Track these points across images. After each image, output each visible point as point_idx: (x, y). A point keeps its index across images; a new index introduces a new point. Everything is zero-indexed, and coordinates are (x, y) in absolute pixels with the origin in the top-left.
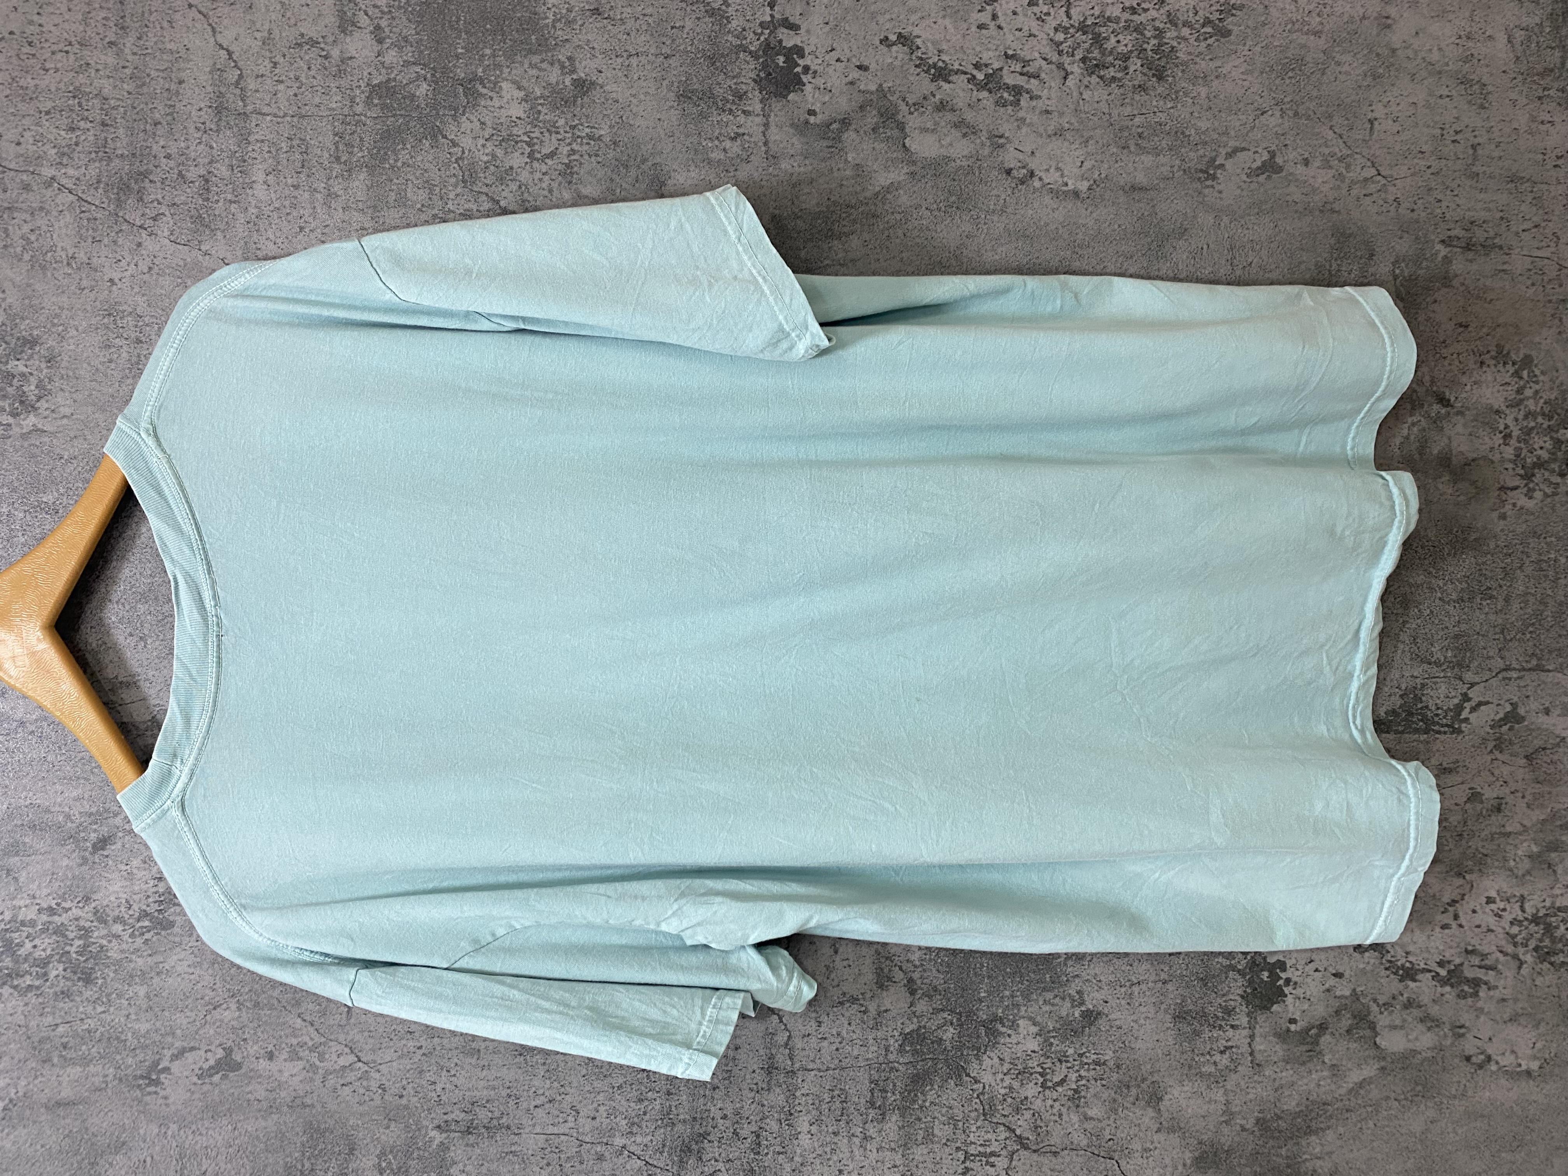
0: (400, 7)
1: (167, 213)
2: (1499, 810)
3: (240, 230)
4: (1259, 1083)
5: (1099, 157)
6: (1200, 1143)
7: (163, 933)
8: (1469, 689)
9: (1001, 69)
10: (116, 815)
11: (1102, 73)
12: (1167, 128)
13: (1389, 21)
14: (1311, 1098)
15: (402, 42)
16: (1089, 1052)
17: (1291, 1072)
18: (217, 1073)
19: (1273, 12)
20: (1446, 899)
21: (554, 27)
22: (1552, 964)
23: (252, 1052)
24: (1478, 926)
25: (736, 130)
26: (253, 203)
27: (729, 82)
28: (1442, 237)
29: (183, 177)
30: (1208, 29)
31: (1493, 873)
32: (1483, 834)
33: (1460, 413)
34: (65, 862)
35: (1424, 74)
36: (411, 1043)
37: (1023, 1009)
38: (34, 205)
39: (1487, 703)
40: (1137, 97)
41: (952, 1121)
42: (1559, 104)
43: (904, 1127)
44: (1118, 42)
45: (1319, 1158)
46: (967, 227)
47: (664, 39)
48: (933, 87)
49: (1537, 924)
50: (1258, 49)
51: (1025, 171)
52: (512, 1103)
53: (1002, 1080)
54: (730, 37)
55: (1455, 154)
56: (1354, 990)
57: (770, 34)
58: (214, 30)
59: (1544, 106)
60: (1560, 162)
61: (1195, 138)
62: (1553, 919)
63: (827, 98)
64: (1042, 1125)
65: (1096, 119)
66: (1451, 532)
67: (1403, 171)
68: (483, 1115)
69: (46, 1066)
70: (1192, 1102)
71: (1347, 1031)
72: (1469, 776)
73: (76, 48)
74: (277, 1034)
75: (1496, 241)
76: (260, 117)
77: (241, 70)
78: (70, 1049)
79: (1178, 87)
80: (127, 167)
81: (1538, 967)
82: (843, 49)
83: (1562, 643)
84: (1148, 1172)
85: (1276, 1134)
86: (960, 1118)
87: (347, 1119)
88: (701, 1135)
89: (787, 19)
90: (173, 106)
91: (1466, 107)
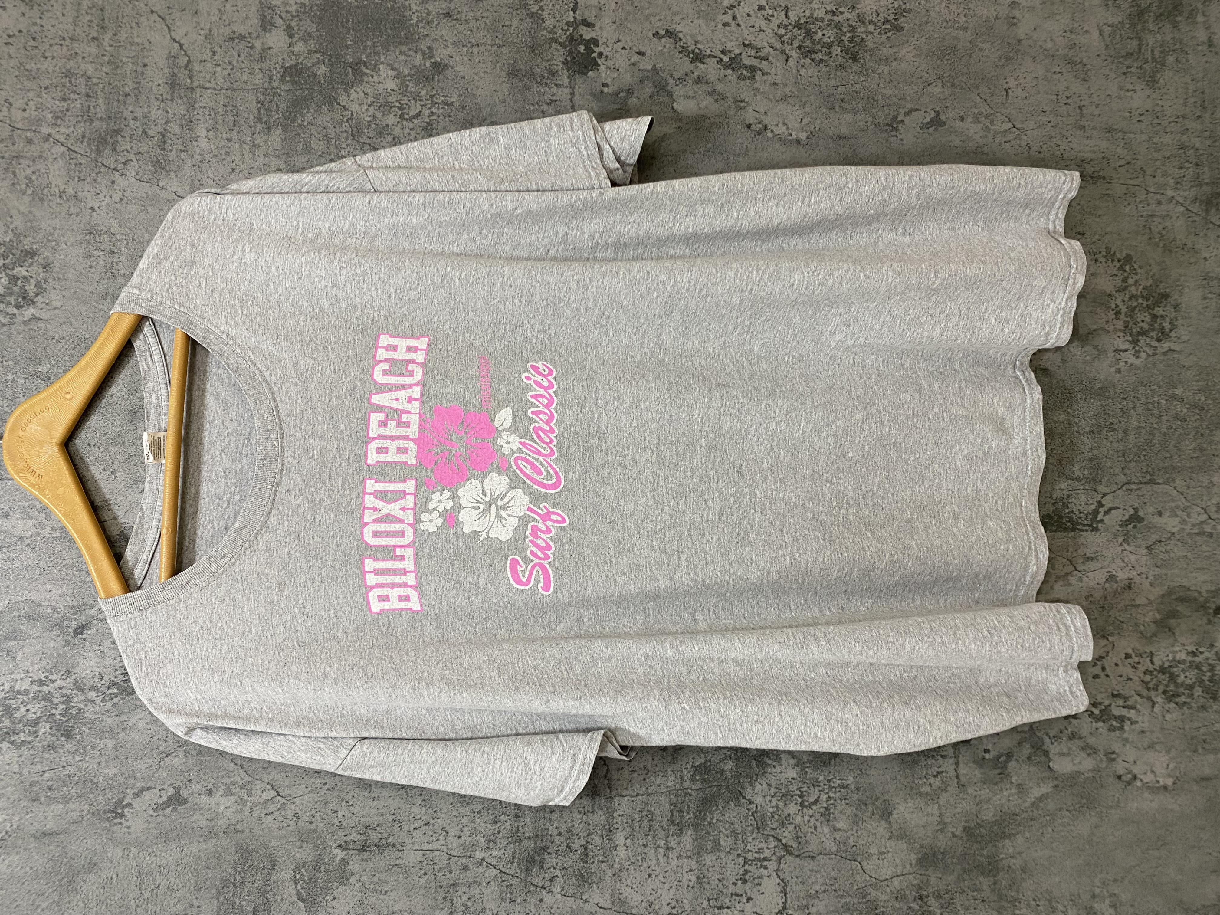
0: (305, 12)
1: (134, 160)
2: (1130, 588)
4: (963, 799)
5: (814, 116)
6: (922, 847)
7: (126, 698)
8: (1102, 498)
9: (741, 54)
10: (91, 607)
11: (813, 57)
12: (862, 95)
13: (1015, 21)
14: (1003, 810)
15: (307, 37)
16: (835, 778)
17: (988, 791)
18: (169, 807)
19: (933, 14)
21: (417, 26)
22: (1176, 704)
23: (195, 790)
24: (1121, 676)
25: (551, 98)
26: (198, 152)
27: (544, 64)
29: (146, 133)
30: (888, 26)
31: (1129, 635)
32: (1119, 606)
34: (52, 644)
35: (1042, 57)
36: (318, 781)
38: (35, 154)
39: (1116, 508)
40: (839, 74)
41: (734, 834)
42: (1139, 78)
43: (696, 839)
45: (1011, 857)
47: (497, 34)
48: (692, 67)
49: (1164, 673)
50: (923, 39)
51: (760, 126)
52: (396, 826)
53: (770, 801)
54: (545, 33)
55: (1068, 112)
57: (573, 31)
58: (169, 28)
59: (1128, 79)
60: (1142, 118)
62: (1175, 669)
63: (616, 75)
64: (802, 835)
65: (810, 89)
66: (1081, 382)
67: (1031, 124)
68: (374, 837)
69: (34, 804)
70: (914, 815)
71: (1028, 758)
72: (1106, 563)
73: (68, 42)
74: (215, 776)
75: (1101, 173)
76: (203, 90)
77: (189, 57)
78: (54, 790)
79: (867, 67)
80: (105, 126)
81: (1167, 707)
82: (626, 40)
83: (1168, 463)
84: (884, 871)
85: (979, 839)
86: (740, 831)
87: (269, 842)
88: (542, 848)
89: (585, 20)
90: (139, 83)
91: (1073, 80)
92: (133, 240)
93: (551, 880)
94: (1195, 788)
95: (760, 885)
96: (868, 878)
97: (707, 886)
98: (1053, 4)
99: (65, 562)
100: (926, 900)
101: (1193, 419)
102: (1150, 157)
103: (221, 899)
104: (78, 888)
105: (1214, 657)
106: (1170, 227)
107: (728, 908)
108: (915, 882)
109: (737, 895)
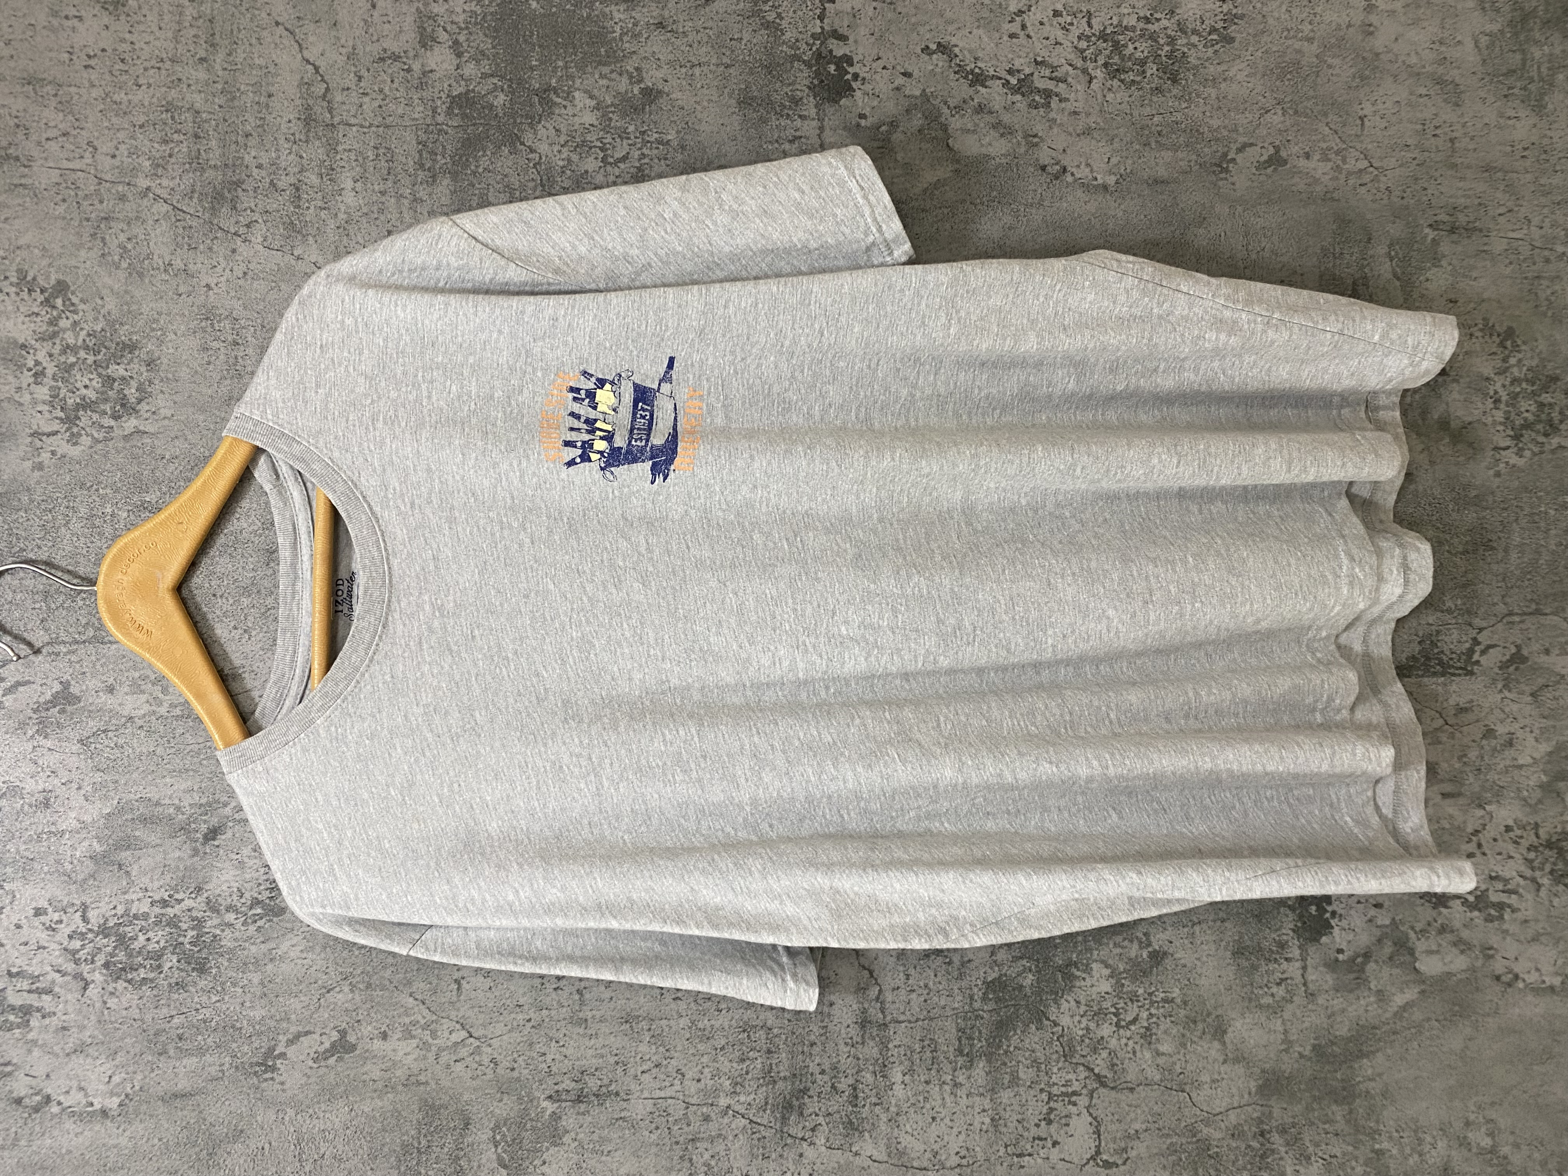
0: (476, 24)
1: (260, 221)
2: (1510, 743)
3: (331, 234)
4: (1313, 1011)
5: (1124, 154)
6: (1263, 1071)
7: (275, 919)
8: (1478, 633)
9: (1032, 74)
10: (225, 805)
11: (1122, 77)
12: (1183, 126)
13: (1372, 29)
14: (1361, 1023)
15: (479, 56)
16: (1158, 990)
17: (1341, 1000)
18: (333, 1055)
19: (1271, 21)
20: (1470, 830)
21: (621, 40)
22: (1565, 885)
23: (366, 1033)
24: (1500, 854)
25: (794, 134)
26: (343, 209)
27: (785, 89)
28: (1429, 222)
29: (274, 186)
30: (1215, 37)
31: (1510, 803)
32: (1498, 768)
33: (1454, 381)
34: (177, 854)
35: (1404, 75)
36: (520, 1017)
37: (1096, 953)
38: (130, 215)
39: (1495, 646)
40: (1155, 99)
41: (1035, 1063)
42: (1523, 101)
43: (990, 1072)
45: (1370, 1080)
46: (1008, 219)
47: (724, 50)
48: (971, 91)
49: (1551, 849)
50: (1259, 54)
51: (1058, 167)
52: (620, 1070)
53: (1079, 1022)
54: (785, 48)
55: (1437, 147)
56: (1393, 919)
57: (821, 45)
58: (300, 45)
59: (1510, 104)
60: (1526, 153)
61: (1208, 135)
62: (1564, 843)
63: (875, 103)
64: (1118, 1062)
65: (1119, 118)
66: (1453, 490)
67: (1392, 162)
68: (593, 1084)
69: (161, 1058)
70: (1253, 1033)
71: (1391, 958)
72: (1482, 715)
73: (168, 64)
74: (390, 1014)
75: (1477, 224)
76: (347, 128)
77: (327, 84)
78: (186, 1040)
79: (1191, 89)
80: (220, 177)
81: (1554, 890)
82: (889, 58)
83: (1557, 588)
84: (1218, 1102)
85: (1332, 1060)
86: (1042, 1060)
87: (461, 1094)
88: (801, 1091)
89: (836, 31)
90: (264, 119)
91: (1443, 104)
92: (263, 326)
93: (813, 1130)
95: (1067, 1125)
96: (1198, 1112)
97: (1004, 1130)
98: (1418, 7)
99: (189, 748)
100: (1268, 1136)
102: (1536, 203)
103: (403, 1169)
104: (221, 1161)
106: (1560, 292)
107: (1030, 1155)
108: (1255, 1115)
109: (1040, 1139)
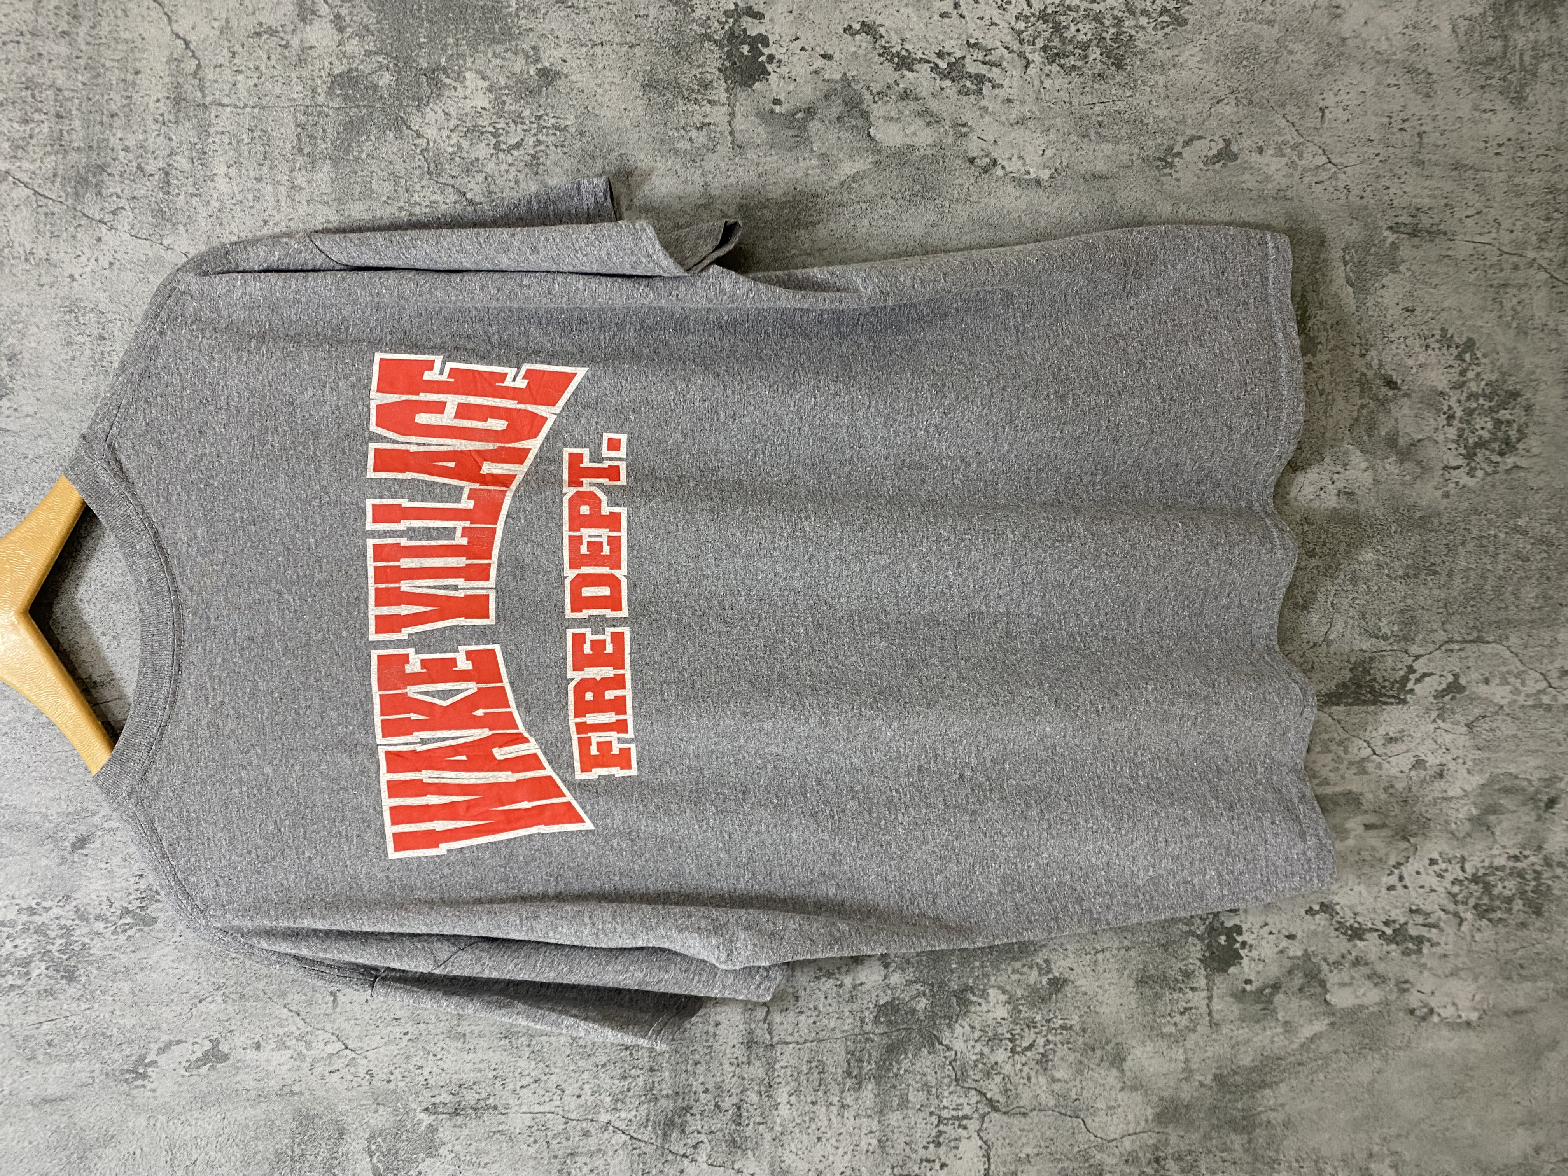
1: (127, 207)
2: (1441, 775)
3: (203, 223)
4: (1216, 1041)
5: (1060, 146)
6: (1162, 1099)
7: (146, 929)
8: (1414, 661)
9: (964, 58)
10: (94, 814)
11: (1062, 62)
12: (1126, 116)
13: (1339, 11)
14: (1265, 1054)
15: (363, 31)
16: (1056, 1017)
17: (1247, 1030)
18: (205, 1065)
20: (1392, 862)
21: (518, 16)
22: (1490, 920)
23: (239, 1044)
24: (1422, 887)
25: (702, 120)
26: (215, 196)
27: (694, 72)
28: (1389, 223)
29: (142, 171)
30: (1166, 18)
31: (1436, 836)
33: (1406, 395)
34: (44, 862)
35: (1372, 63)
36: (397, 1029)
37: (993, 978)
39: (1431, 674)
40: (1097, 86)
41: (926, 1087)
42: (1501, 93)
43: (879, 1094)
44: (1078, 30)
45: (1272, 1110)
46: (932, 216)
47: (629, 28)
48: (896, 75)
49: (1477, 883)
50: (1213, 38)
51: (988, 160)
52: (498, 1084)
53: (973, 1047)
55: (1402, 141)
56: (1306, 950)
57: (734, 24)
58: (169, 19)
59: (1486, 95)
60: (1500, 150)
61: (1152, 127)
62: (1491, 878)
63: (792, 88)
64: (1012, 1088)
65: (1057, 107)
66: (1397, 510)
67: (1352, 159)
68: (470, 1097)
69: (31, 1063)
70: (1154, 1061)
71: (1300, 990)
72: (1413, 745)
73: (27, 38)
74: (263, 1025)
75: (1441, 227)
76: (220, 108)
77: (199, 60)
78: (55, 1046)
79: (1136, 76)
80: (84, 160)
81: (1477, 924)
82: (808, 38)
83: (1502, 615)
84: (1112, 1129)
85: (1233, 1089)
86: (934, 1084)
87: (336, 1105)
88: (683, 1109)
89: (751, 7)
90: (130, 97)
91: (1413, 95)
92: (131, 320)
93: (695, 1147)
94: (1506, 1023)
95: (957, 1148)
96: (1092, 1138)
97: (892, 1151)
99: (55, 756)
100: (1163, 1163)
101: (1538, 558)
102: (1507, 204)
104: (92, 1165)
105: (1542, 862)
106: (1527, 301)
108: (1151, 1142)
109: (928, 1161)
